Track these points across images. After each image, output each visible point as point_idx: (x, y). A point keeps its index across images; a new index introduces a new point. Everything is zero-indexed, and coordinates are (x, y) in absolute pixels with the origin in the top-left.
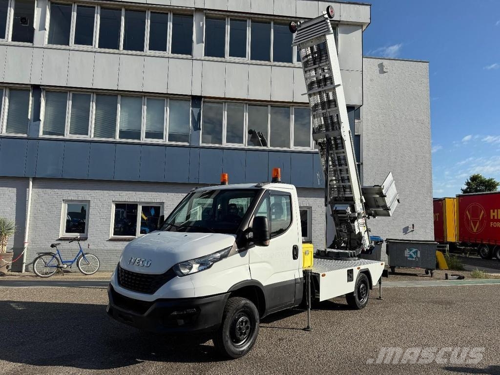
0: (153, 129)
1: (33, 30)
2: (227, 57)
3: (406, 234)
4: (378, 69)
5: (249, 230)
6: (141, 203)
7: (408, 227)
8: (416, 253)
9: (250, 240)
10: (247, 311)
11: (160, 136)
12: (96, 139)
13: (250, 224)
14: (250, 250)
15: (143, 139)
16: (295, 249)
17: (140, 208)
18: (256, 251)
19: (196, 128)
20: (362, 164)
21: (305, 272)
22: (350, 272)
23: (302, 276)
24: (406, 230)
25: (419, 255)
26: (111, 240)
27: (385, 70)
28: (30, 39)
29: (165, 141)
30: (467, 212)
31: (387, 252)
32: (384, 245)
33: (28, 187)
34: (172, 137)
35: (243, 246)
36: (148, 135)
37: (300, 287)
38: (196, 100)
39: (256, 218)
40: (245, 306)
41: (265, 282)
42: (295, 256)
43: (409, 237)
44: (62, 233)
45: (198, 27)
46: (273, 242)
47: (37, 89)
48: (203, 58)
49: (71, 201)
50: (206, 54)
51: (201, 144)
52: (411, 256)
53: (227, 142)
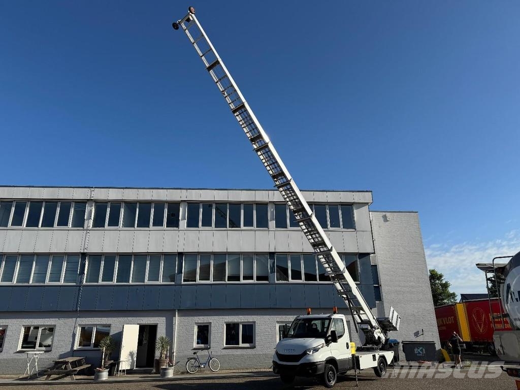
0: (248, 274)
1: (179, 220)
2: (289, 228)
3: (417, 336)
4: (382, 219)
5: (329, 336)
6: (241, 323)
7: (418, 331)
8: (422, 350)
9: (330, 340)
10: (331, 369)
11: (251, 278)
12: (215, 282)
13: (329, 333)
14: (330, 345)
15: (242, 281)
16: (347, 344)
17: (241, 327)
18: (333, 344)
19: (272, 272)
20: (381, 286)
21: (353, 355)
22: (374, 356)
23: (351, 356)
24: (417, 334)
25: (424, 352)
26: (225, 348)
27: (388, 220)
28: (177, 226)
29: (254, 281)
30: (473, 316)
31: (404, 351)
32: (401, 345)
33: (175, 316)
34: (258, 278)
35: (328, 343)
36: (245, 278)
37: (351, 361)
38: (272, 254)
39: (332, 331)
40: (331, 367)
41: (337, 358)
42: (348, 348)
43: (420, 339)
44: (195, 345)
45: (271, 211)
46: (339, 340)
47: (181, 254)
48: (274, 230)
49: (200, 323)
50: (277, 227)
51: (276, 282)
52: (419, 353)
53: (292, 279)
